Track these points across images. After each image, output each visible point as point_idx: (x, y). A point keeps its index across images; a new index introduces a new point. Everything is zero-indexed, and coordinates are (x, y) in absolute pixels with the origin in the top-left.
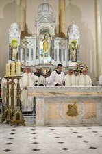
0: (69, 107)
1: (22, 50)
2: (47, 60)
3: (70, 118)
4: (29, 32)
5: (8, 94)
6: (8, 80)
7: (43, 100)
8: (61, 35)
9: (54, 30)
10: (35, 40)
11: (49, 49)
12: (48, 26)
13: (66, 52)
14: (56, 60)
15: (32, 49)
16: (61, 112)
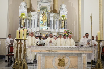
0: (59, 60)
1: (28, 21)
2: (45, 28)
3: (60, 67)
4: (33, 9)
5: (17, 51)
6: (18, 41)
7: (42, 55)
8: (54, 11)
9: (50, 7)
10: (37, 14)
11: (46, 20)
12: (46, 5)
13: (58, 22)
14: (51, 28)
15: (35, 20)
16: (54, 63)
